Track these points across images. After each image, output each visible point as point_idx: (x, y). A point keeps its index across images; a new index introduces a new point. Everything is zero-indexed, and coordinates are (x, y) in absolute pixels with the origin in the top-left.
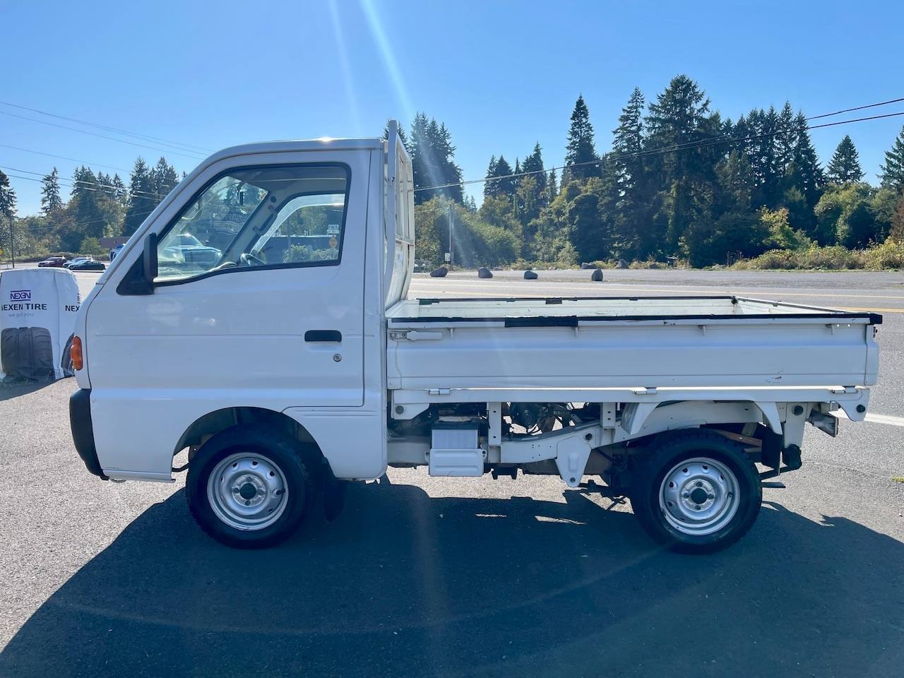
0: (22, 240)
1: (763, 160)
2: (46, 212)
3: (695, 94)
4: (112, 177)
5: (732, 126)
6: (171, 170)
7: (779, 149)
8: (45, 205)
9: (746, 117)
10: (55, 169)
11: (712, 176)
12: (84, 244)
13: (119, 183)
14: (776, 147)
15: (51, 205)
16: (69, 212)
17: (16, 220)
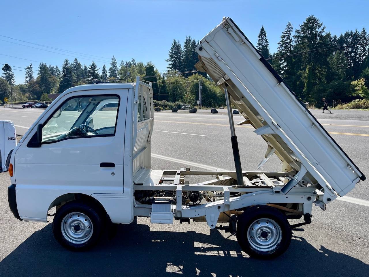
0: (17, 95)
1: (353, 55)
2: (27, 82)
3: (318, 24)
4: (55, 67)
5: (337, 39)
6: (79, 63)
7: (360, 49)
8: (27, 79)
9: (344, 34)
10: (31, 64)
11: (327, 64)
12: (42, 96)
13: (58, 70)
14: (359, 49)
15: (29, 79)
16: (37, 83)
17: (14, 86)
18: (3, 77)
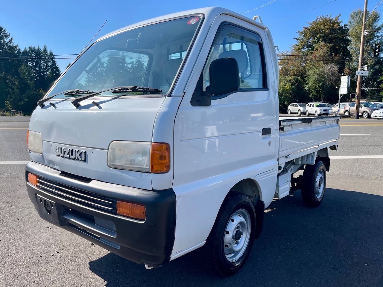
1: (37, 69)
3: (5, 34)
5: (21, 52)
7: (44, 65)
9: (27, 49)
11: (18, 74)
14: (42, 64)
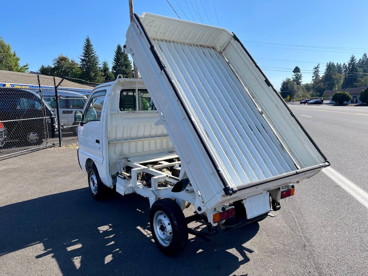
0: (300, 93)
2: (313, 81)
4: (342, 65)
8: (313, 78)
10: (319, 64)
12: (324, 93)
13: (345, 67)
15: (315, 78)
16: (321, 81)
17: (301, 85)
18: (293, 78)
